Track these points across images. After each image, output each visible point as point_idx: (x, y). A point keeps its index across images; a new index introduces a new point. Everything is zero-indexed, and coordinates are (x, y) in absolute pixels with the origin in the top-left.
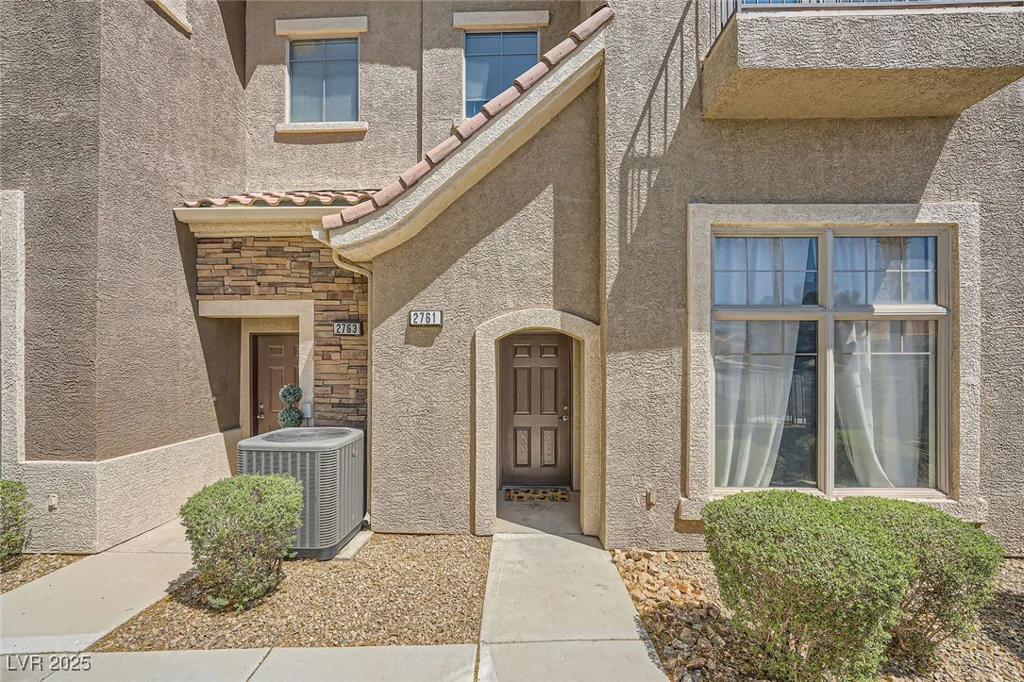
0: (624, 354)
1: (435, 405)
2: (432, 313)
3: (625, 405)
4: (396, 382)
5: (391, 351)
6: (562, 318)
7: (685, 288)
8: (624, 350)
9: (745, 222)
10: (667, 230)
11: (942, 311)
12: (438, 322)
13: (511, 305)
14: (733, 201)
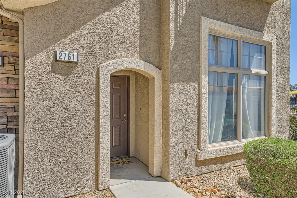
0: (177, 84)
1: (73, 113)
2: (72, 54)
3: (177, 109)
4: (45, 99)
5: (40, 77)
6: (144, 64)
7: (199, 54)
8: (177, 82)
9: (219, 29)
10: (193, 27)
11: (267, 73)
12: (76, 60)
13: (119, 55)
14: (215, 19)
